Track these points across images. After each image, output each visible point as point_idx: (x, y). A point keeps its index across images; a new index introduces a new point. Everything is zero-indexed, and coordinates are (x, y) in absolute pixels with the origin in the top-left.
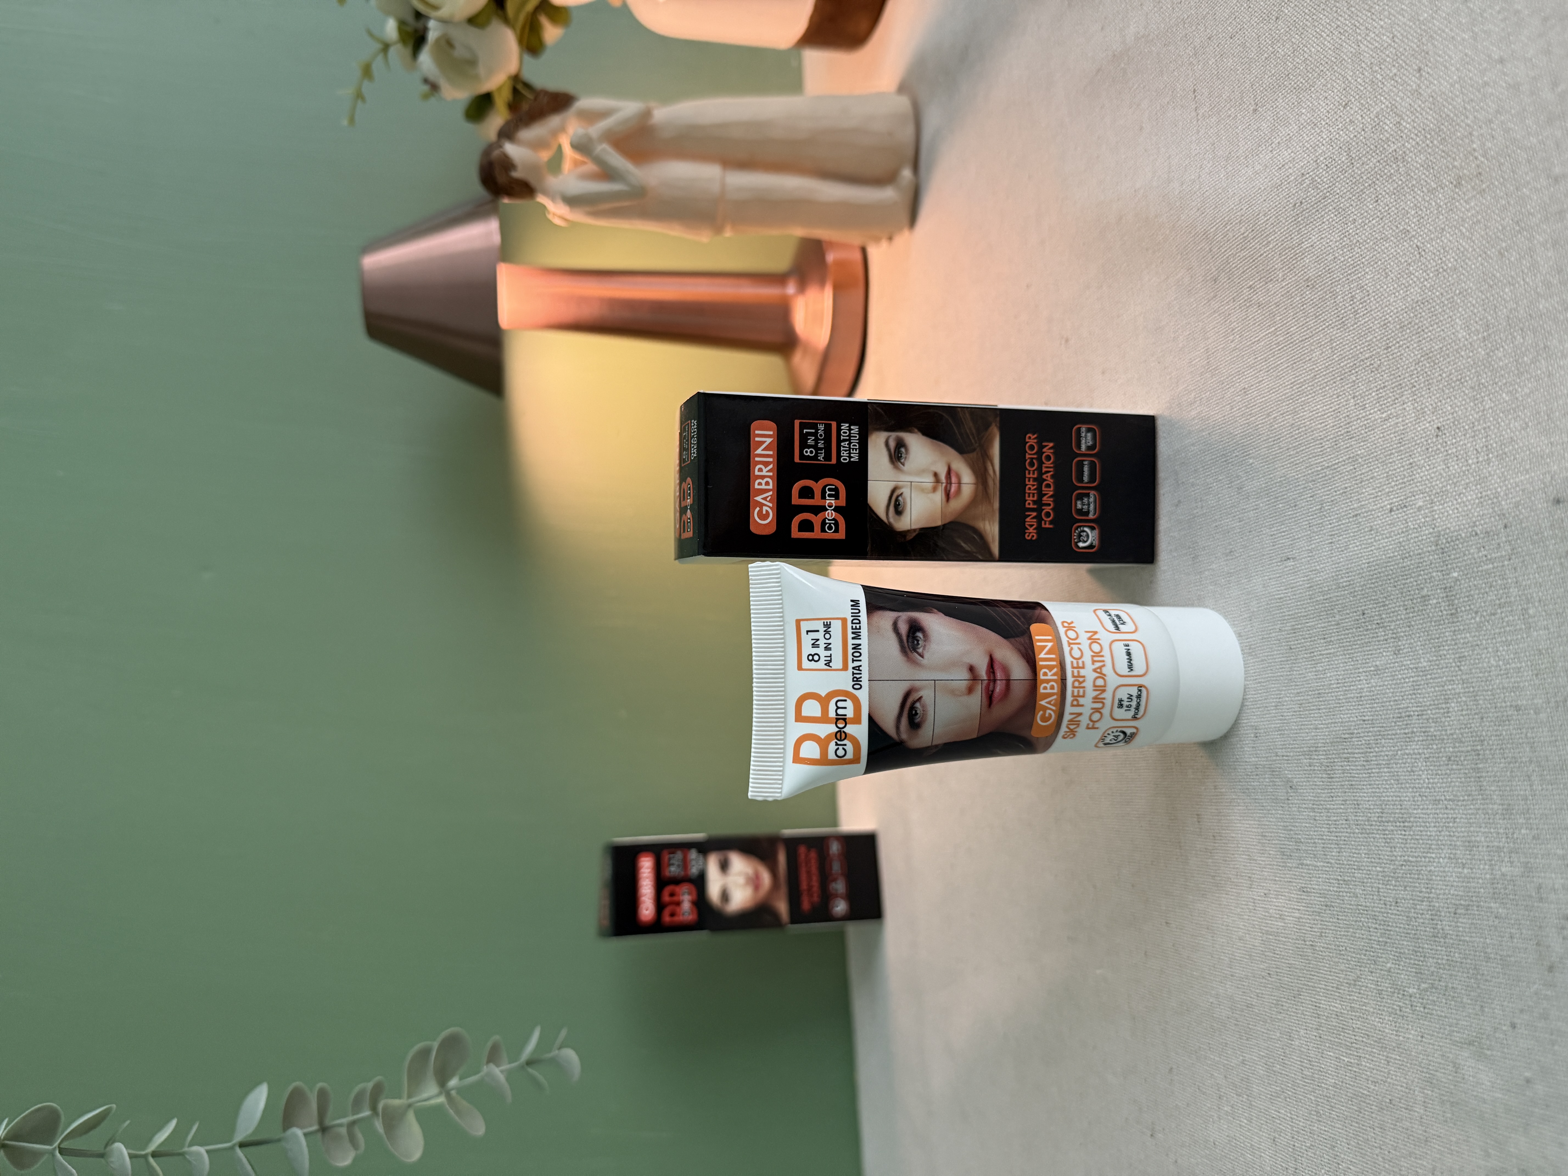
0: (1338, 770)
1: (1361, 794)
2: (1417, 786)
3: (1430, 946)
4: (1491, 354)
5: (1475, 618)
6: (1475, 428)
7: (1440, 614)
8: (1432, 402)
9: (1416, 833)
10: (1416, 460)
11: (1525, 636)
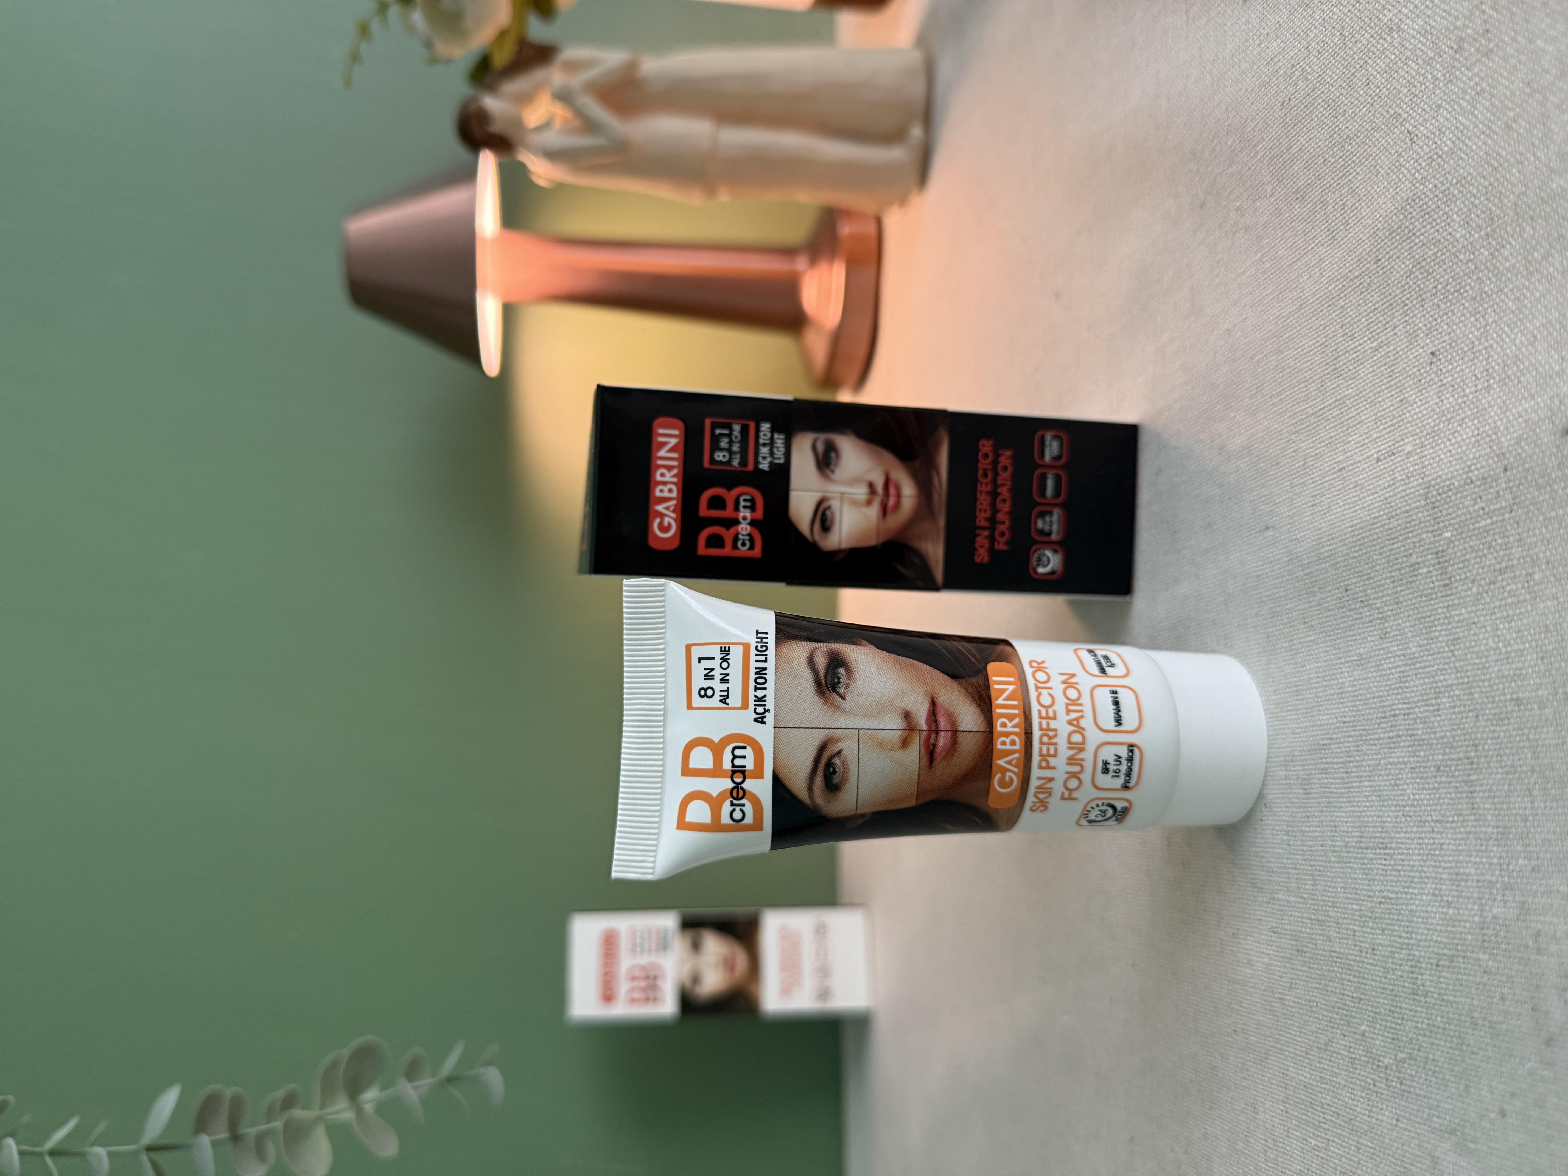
0: (1315, 784)
1: (1340, 814)
2: (1400, 803)
3: (1408, 1006)
4: (1496, 254)
5: (1471, 589)
6: (1475, 349)
7: (1432, 585)
8: (1426, 322)
9: (1398, 863)
10: (1406, 395)
11: (1529, 608)
